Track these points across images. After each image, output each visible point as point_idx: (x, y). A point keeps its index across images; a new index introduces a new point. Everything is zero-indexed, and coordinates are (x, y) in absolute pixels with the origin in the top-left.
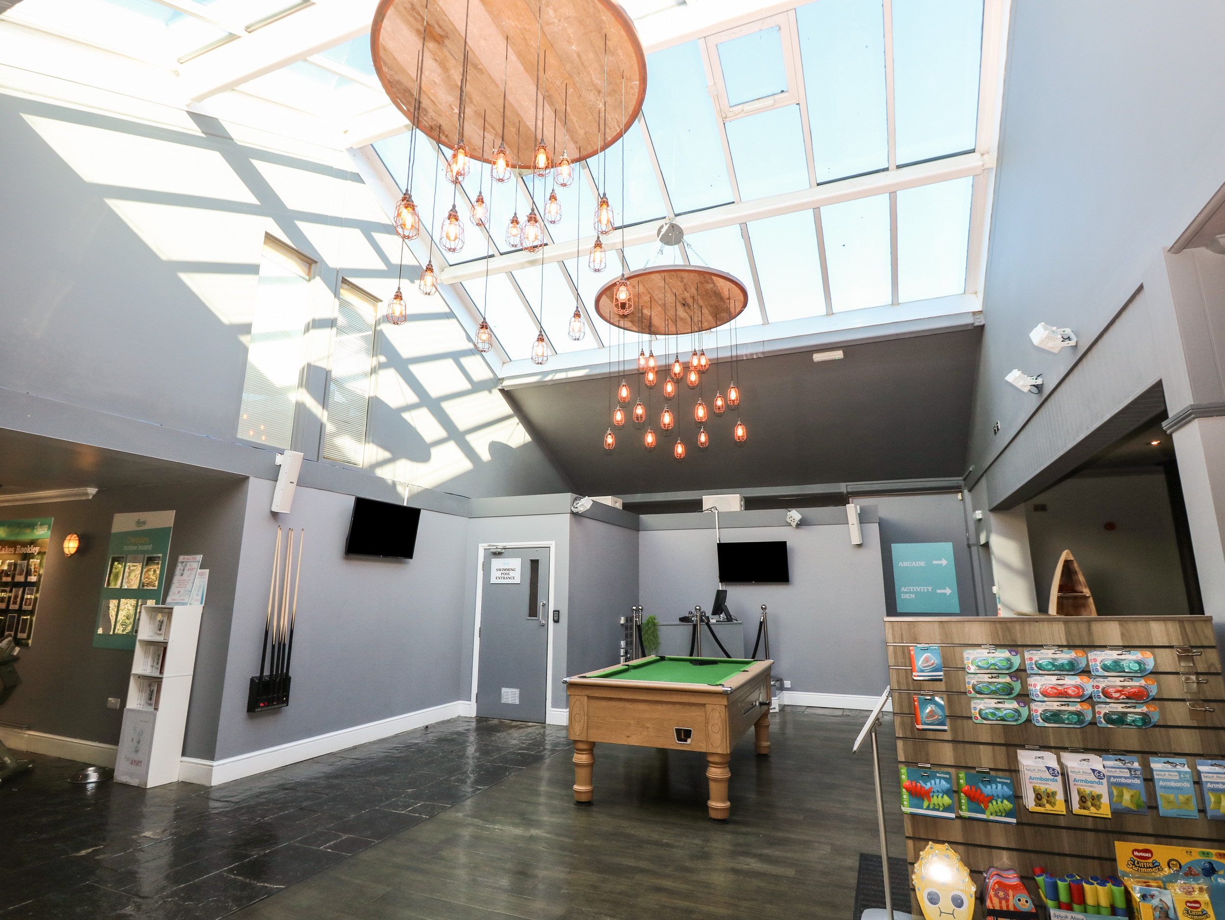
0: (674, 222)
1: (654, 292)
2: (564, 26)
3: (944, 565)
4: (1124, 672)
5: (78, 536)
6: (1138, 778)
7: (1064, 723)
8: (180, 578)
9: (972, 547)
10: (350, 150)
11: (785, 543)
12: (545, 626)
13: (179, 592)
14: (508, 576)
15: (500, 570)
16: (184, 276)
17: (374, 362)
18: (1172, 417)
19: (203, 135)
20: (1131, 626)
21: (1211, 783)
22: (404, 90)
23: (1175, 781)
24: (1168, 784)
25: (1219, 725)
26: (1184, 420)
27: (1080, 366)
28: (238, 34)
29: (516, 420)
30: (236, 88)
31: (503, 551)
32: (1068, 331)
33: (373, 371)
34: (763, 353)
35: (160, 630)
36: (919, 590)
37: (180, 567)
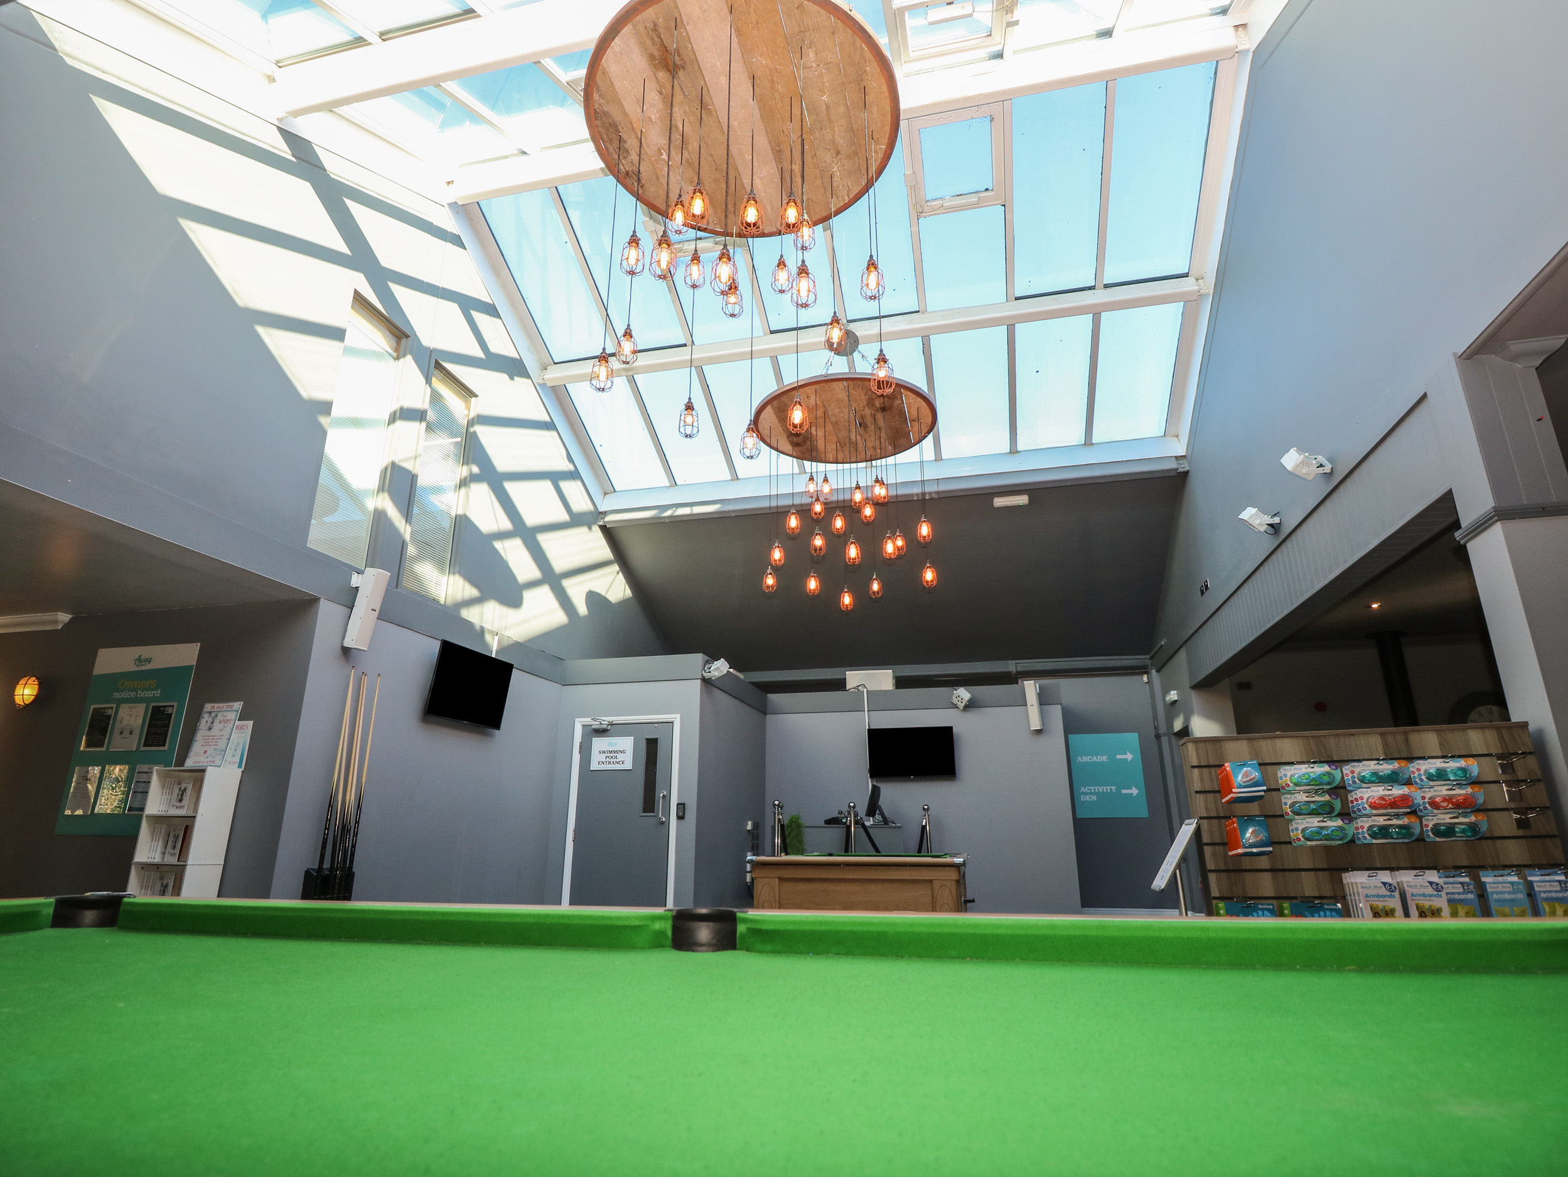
0: (848, 328)
1: (830, 405)
2: (821, 72)
3: (1129, 760)
4: (1449, 780)
5: (37, 678)
6: (1471, 892)
7: (1392, 838)
8: (208, 733)
9: (1162, 738)
10: (453, 206)
11: (951, 728)
12: (665, 825)
13: (205, 752)
14: (615, 760)
15: (604, 752)
16: (261, 330)
17: (464, 471)
18: (1465, 527)
19: (294, 159)
20: (1449, 736)
21: (1545, 892)
22: (610, 124)
23: (1509, 893)
24: (1502, 896)
25: (1545, 834)
26: (1482, 526)
27: (1335, 496)
28: (370, 40)
29: (616, 567)
30: (335, 110)
31: (609, 727)
32: (1321, 459)
33: (462, 483)
34: (937, 493)
35: (181, 801)
36: (1101, 790)
37: (205, 720)
